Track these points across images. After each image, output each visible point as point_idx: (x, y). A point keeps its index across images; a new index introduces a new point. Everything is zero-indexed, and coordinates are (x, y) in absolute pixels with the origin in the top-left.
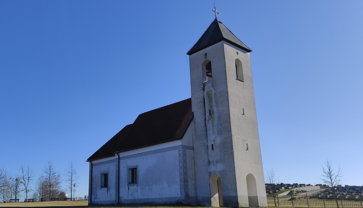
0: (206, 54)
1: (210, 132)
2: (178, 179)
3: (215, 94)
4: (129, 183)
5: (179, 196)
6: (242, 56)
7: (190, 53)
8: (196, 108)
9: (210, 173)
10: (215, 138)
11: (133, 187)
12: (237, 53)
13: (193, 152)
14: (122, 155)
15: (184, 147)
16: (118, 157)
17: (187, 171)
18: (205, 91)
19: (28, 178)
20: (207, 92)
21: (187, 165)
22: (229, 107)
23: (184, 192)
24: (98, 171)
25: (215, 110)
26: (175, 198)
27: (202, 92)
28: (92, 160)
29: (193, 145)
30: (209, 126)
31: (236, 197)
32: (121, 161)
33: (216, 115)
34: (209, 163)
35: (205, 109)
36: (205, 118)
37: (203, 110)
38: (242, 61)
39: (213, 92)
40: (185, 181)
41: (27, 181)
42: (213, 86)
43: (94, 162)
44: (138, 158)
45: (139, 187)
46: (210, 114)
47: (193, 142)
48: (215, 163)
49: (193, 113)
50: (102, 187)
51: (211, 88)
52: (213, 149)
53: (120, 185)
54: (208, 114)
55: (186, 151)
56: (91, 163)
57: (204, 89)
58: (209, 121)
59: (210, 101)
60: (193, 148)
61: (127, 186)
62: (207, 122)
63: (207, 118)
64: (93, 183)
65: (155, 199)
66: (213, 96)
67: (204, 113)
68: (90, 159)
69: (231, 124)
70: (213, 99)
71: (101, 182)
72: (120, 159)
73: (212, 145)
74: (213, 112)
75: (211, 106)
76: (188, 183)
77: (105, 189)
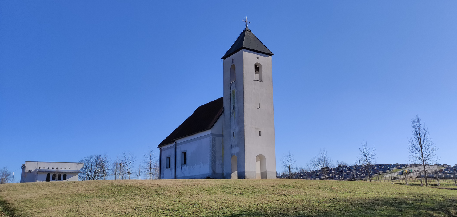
0: (233, 60)
1: (233, 123)
2: (209, 160)
3: (237, 92)
4: (182, 164)
5: (209, 173)
6: (263, 60)
7: (224, 58)
8: (226, 104)
9: (232, 155)
10: (235, 128)
11: (184, 167)
12: (258, 58)
13: (223, 139)
14: (178, 141)
15: (214, 135)
16: (175, 143)
17: (215, 154)
18: (231, 90)
19: (129, 163)
20: (232, 91)
21: (215, 149)
22: (244, 103)
23: (211, 170)
24: (165, 154)
25: (236, 106)
26: (207, 174)
27: (230, 90)
28: (161, 147)
29: (223, 133)
30: (233, 118)
31: (244, 172)
32: (177, 147)
33: (236, 109)
34: (231, 146)
35: (231, 104)
36: (231, 112)
37: (230, 105)
38: (262, 64)
39: (236, 91)
40: (213, 161)
41: (129, 165)
42: (236, 86)
43: (163, 148)
44: (187, 144)
45: (187, 166)
46: (233, 109)
47: (223, 131)
48: (234, 147)
49: (224, 108)
50: (167, 168)
51: (235, 88)
52: (234, 136)
53: (177, 167)
54: (232, 109)
55: (215, 138)
56: (160, 148)
57: (231, 89)
58: (232, 114)
59: (234, 98)
60: (222, 136)
61: (180, 166)
62: (231, 114)
63: (232, 112)
64: (162, 165)
65: (196, 175)
66: (235, 94)
67: (230, 108)
68: (160, 146)
69: (245, 117)
70: (236, 96)
71: (167, 164)
72: (177, 145)
73: (234, 133)
74: (235, 107)
75: (234, 102)
76: (215, 162)
77: (169, 169)
